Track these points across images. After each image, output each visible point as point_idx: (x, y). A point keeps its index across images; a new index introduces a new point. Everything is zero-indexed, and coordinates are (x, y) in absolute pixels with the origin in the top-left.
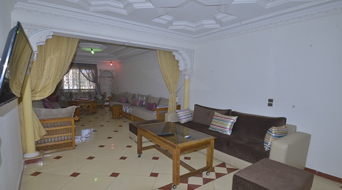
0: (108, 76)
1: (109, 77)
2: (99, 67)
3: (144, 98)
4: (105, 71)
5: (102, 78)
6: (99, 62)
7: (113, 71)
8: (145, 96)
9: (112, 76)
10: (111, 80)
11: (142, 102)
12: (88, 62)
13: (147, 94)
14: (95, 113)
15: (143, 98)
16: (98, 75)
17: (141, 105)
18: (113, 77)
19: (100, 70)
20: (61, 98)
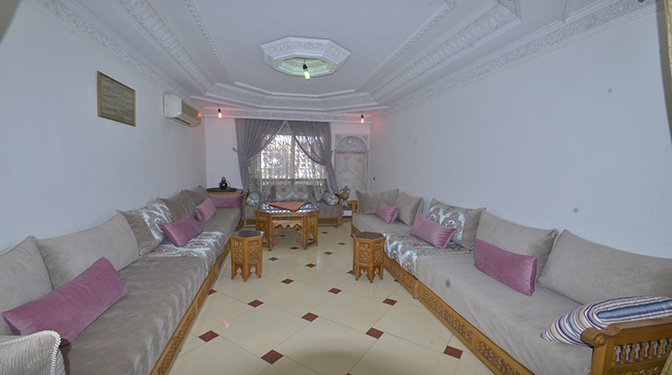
0: (353, 149)
1: (356, 153)
2: (335, 130)
3: (461, 218)
4: (349, 138)
5: (342, 155)
6: (335, 118)
7: (366, 137)
8: (466, 211)
9: (362, 149)
10: (361, 160)
11: (451, 232)
12: (311, 116)
13: (475, 207)
14: (314, 242)
15: (455, 216)
16: (333, 149)
17: (449, 242)
18: (365, 152)
19: (338, 136)
20: (249, 199)
